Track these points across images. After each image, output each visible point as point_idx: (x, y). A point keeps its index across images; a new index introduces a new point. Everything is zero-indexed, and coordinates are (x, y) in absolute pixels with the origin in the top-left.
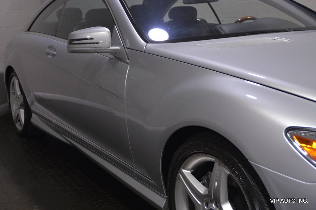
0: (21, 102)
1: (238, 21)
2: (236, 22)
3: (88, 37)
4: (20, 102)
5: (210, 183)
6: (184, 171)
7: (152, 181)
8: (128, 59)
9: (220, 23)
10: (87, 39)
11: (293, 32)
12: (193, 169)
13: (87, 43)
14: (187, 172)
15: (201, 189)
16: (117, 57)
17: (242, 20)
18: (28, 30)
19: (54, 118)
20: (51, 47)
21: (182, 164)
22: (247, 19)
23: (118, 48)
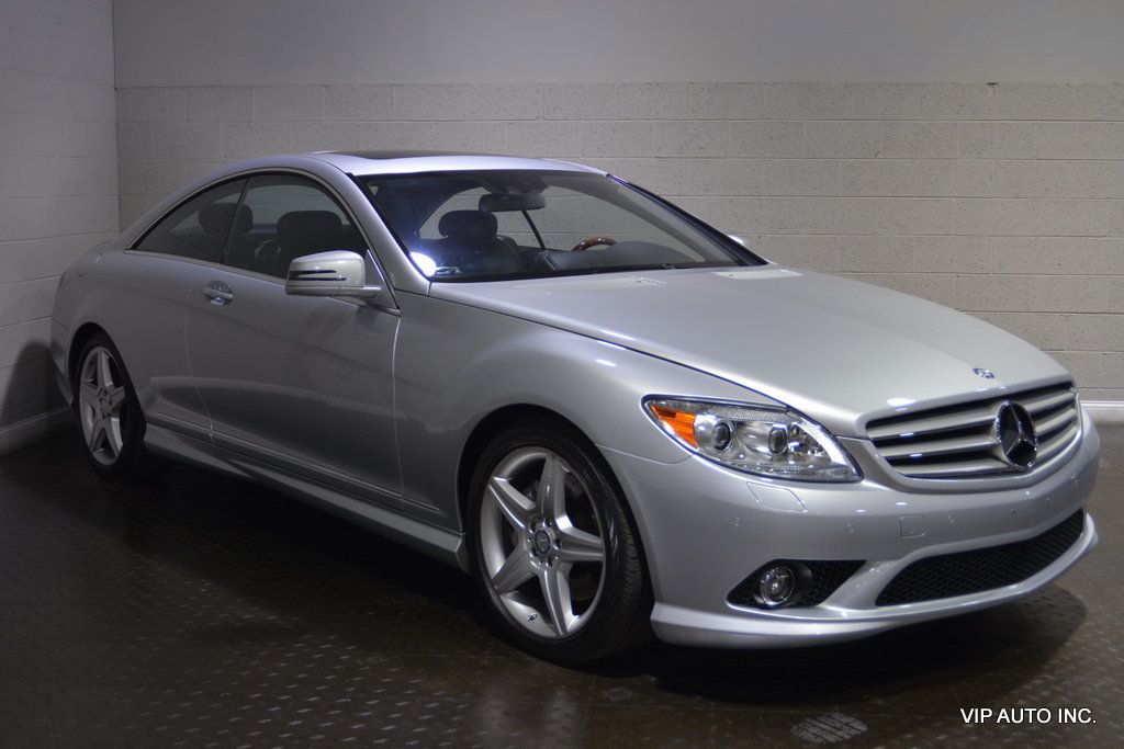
0: (114, 404)
1: (579, 246)
2: (576, 249)
3: (317, 268)
4: (110, 402)
5: (539, 495)
6: (496, 479)
7: (437, 511)
8: (398, 308)
9: (543, 248)
10: (314, 272)
11: (674, 271)
12: (511, 475)
13: (315, 279)
14: (500, 481)
15: (525, 503)
16: (372, 304)
17: (588, 245)
18: (135, 247)
19: (211, 427)
20: (216, 284)
21: (492, 471)
22: (596, 243)
23: (378, 288)
